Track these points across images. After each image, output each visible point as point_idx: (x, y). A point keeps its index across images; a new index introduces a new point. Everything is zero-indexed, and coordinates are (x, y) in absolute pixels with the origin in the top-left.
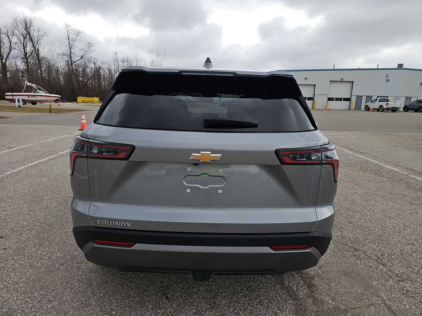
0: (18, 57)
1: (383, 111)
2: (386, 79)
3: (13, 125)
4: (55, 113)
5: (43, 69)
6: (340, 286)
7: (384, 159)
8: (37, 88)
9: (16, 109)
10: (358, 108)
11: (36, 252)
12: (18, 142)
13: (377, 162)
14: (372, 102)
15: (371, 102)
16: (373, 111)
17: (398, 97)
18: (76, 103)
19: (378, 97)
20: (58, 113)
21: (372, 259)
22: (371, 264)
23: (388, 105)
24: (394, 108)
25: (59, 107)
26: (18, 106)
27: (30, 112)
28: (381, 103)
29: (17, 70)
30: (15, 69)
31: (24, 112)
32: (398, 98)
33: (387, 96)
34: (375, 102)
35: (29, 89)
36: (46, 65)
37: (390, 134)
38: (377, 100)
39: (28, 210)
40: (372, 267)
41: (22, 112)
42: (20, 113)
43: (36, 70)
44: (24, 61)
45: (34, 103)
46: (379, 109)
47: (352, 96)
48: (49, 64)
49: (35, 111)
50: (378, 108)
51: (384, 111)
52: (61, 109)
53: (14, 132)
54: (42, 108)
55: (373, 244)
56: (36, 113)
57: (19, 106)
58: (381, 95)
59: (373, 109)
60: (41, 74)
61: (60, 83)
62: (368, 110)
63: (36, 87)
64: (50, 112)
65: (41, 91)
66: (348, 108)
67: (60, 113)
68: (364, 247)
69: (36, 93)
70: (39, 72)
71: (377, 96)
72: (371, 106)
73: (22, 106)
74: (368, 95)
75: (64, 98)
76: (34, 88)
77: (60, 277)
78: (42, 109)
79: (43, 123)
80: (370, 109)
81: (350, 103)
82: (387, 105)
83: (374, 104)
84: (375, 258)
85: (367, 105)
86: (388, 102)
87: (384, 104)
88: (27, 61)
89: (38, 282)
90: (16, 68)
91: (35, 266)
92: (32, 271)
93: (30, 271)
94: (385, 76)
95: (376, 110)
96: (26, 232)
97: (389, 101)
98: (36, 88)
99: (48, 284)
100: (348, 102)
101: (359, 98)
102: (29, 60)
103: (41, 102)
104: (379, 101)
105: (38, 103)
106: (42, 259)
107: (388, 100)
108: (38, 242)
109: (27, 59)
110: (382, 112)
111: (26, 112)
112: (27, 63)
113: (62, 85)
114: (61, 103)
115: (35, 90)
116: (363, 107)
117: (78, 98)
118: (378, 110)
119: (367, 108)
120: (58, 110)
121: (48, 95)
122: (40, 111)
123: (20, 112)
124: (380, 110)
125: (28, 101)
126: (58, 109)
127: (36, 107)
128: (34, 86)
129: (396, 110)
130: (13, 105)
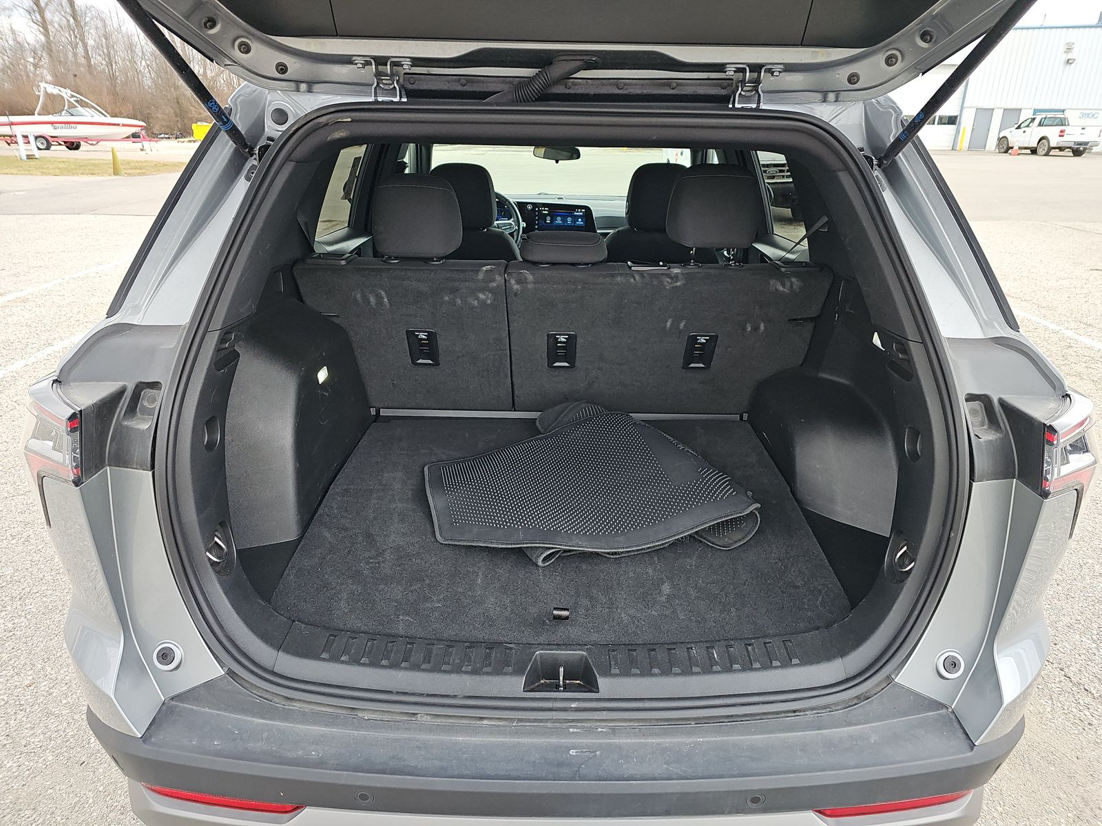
0: (15, 6)
1: (1047, 154)
2: (1065, 57)
3: (9, 217)
4: (129, 174)
5: (91, 42)
6: (1000, 809)
7: (1074, 316)
8: (75, 101)
9: (21, 167)
10: (977, 145)
11: (32, 688)
12: (16, 275)
13: (1053, 326)
14: (1019, 128)
15: (1017, 128)
16: (1019, 154)
17: (1094, 112)
18: (190, 141)
19: (1036, 111)
20: (139, 174)
21: (1085, 692)
22: (1087, 713)
23: (1063, 136)
24: (1078, 144)
25: (141, 156)
26: (27, 155)
27: (61, 174)
28: (1044, 131)
29: (20, 46)
30: (11, 42)
31: (43, 174)
32: (1093, 115)
33: (1063, 108)
34: (1028, 126)
35: (54, 105)
36: (97, 28)
37: (1077, 230)
38: (1033, 119)
39: (21, 519)
40: (1089, 724)
41: (36, 175)
42: (31, 177)
43: (72, 44)
44: (34, 18)
45: (73, 146)
46: (1036, 148)
47: (965, 111)
48: (105, 26)
49: (76, 169)
50: (1036, 146)
51: (1050, 154)
52: (146, 162)
53: (9, 241)
54: (95, 160)
55: (1082, 634)
56: (76, 178)
57: (30, 157)
58: (1046, 107)
59: (1020, 148)
60: (87, 57)
61: (141, 84)
62: (1006, 152)
63: (73, 96)
64: (116, 173)
65: (87, 109)
66: (949, 145)
67: (144, 174)
68: (1055, 644)
69: (72, 115)
70: (80, 50)
71: (1034, 110)
72: (1018, 138)
73: (37, 157)
74: (1008, 106)
75: (157, 127)
76: (68, 100)
77: (101, 788)
78: (93, 165)
79: (93, 211)
80: (1012, 148)
81: (958, 132)
82: (1060, 136)
83: (1024, 132)
84: (1095, 687)
85: (1005, 137)
86: (1065, 125)
87: (1053, 134)
88: (43, 17)
89: (29, 813)
90: (15, 40)
91: (24, 742)
92: (15, 765)
93: (8, 766)
94: (1063, 48)
95: (1029, 151)
96: (9, 608)
97: (1069, 125)
98: (72, 100)
99: (59, 818)
100: (951, 128)
101: (984, 114)
102: (48, 15)
103: (90, 140)
104: (1040, 125)
105: (84, 146)
106: (49, 714)
107: (1063, 122)
108: (42, 646)
109: (41, 12)
110: (1045, 155)
111: (49, 174)
112: (44, 25)
113: (149, 87)
114: (146, 144)
115: (72, 106)
116: (992, 143)
117: (194, 126)
118: (1034, 151)
119: (1005, 147)
120: (137, 164)
121: (109, 120)
122: (89, 170)
123: (31, 174)
124: (1040, 151)
125: (55, 139)
126: (137, 162)
127: (76, 159)
128: (66, 93)
129: (1085, 149)
130: (13, 154)
